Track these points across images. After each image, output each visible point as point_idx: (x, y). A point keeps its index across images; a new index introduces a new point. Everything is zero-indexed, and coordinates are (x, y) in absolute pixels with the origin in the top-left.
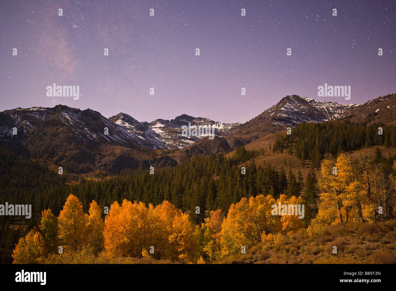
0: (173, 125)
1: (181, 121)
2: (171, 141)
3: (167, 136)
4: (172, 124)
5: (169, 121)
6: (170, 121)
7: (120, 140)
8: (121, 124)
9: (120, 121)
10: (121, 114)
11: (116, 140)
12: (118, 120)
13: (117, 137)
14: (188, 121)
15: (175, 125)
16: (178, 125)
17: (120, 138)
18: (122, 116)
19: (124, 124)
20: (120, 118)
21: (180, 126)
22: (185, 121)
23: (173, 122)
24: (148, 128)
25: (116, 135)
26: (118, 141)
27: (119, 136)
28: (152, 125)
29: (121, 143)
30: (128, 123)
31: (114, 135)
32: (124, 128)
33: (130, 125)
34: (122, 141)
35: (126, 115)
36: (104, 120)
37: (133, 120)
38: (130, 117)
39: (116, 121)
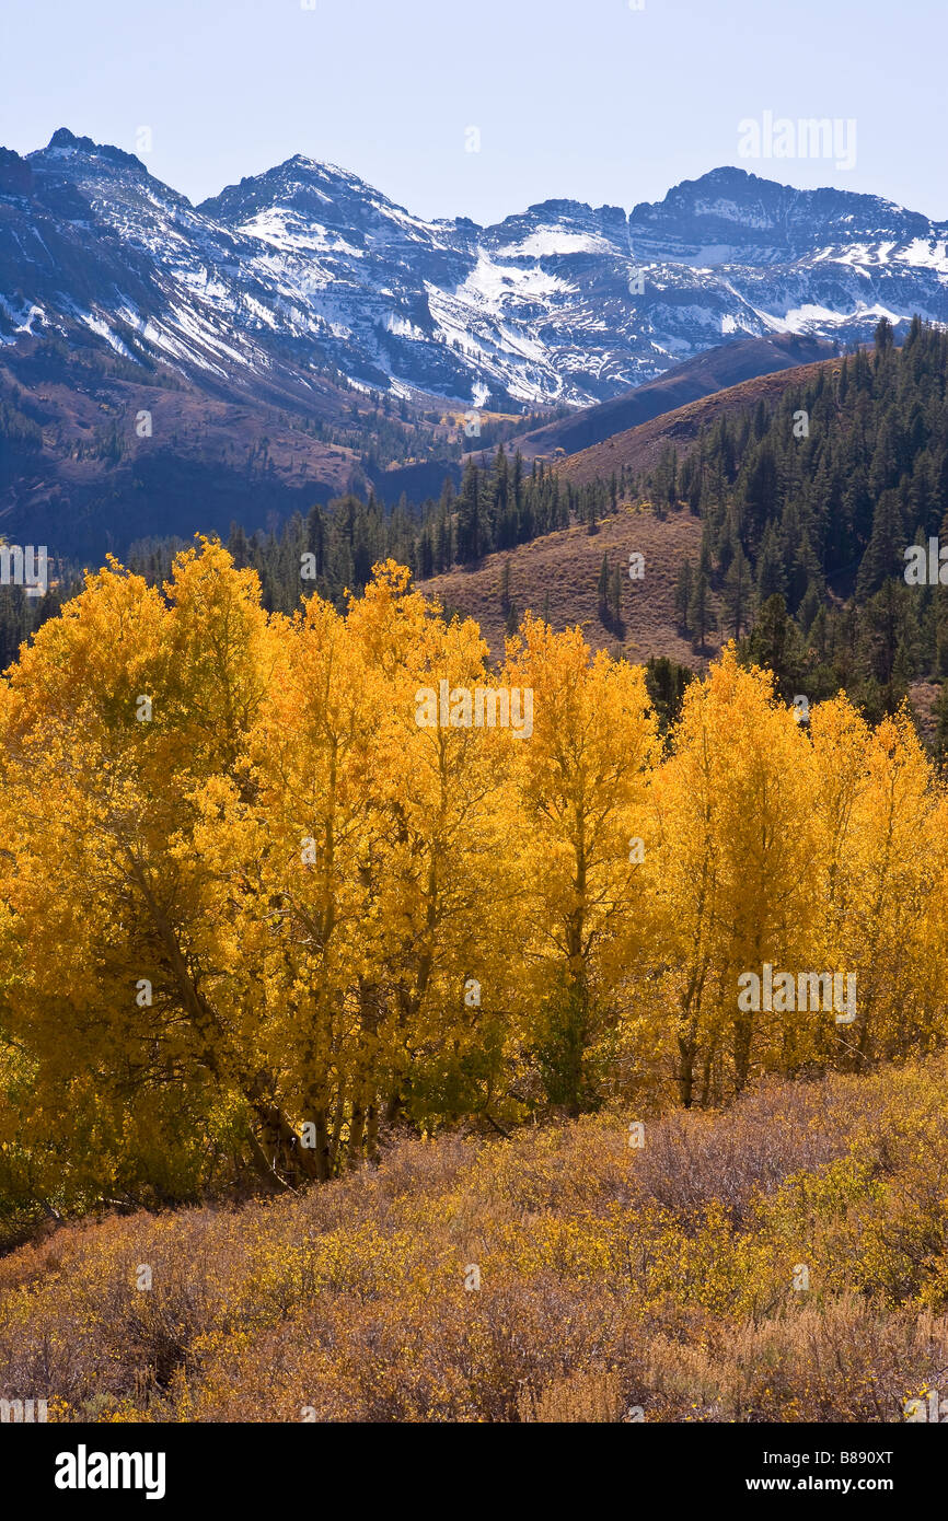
0: (651, 244)
1: (703, 216)
2: (600, 354)
3: (585, 318)
4: (643, 236)
5: (619, 212)
6: (628, 212)
7: (209, 345)
8: (279, 233)
9: (277, 216)
10: (294, 169)
11: (179, 350)
12: (270, 207)
13: (195, 324)
14: (752, 213)
15: (661, 240)
16: (679, 245)
17: (212, 335)
18: (297, 184)
19: (300, 237)
20: (279, 193)
21: (693, 246)
22: (732, 213)
23: (651, 224)
24: (474, 260)
25: (192, 311)
26: (192, 356)
27: (211, 319)
28: (505, 241)
29: (208, 366)
30: (327, 227)
31: (178, 311)
32: (294, 261)
33: (341, 245)
34: (221, 351)
35: (328, 173)
36: (155, 208)
37: (375, 204)
38: (356, 188)
39: (255, 213)
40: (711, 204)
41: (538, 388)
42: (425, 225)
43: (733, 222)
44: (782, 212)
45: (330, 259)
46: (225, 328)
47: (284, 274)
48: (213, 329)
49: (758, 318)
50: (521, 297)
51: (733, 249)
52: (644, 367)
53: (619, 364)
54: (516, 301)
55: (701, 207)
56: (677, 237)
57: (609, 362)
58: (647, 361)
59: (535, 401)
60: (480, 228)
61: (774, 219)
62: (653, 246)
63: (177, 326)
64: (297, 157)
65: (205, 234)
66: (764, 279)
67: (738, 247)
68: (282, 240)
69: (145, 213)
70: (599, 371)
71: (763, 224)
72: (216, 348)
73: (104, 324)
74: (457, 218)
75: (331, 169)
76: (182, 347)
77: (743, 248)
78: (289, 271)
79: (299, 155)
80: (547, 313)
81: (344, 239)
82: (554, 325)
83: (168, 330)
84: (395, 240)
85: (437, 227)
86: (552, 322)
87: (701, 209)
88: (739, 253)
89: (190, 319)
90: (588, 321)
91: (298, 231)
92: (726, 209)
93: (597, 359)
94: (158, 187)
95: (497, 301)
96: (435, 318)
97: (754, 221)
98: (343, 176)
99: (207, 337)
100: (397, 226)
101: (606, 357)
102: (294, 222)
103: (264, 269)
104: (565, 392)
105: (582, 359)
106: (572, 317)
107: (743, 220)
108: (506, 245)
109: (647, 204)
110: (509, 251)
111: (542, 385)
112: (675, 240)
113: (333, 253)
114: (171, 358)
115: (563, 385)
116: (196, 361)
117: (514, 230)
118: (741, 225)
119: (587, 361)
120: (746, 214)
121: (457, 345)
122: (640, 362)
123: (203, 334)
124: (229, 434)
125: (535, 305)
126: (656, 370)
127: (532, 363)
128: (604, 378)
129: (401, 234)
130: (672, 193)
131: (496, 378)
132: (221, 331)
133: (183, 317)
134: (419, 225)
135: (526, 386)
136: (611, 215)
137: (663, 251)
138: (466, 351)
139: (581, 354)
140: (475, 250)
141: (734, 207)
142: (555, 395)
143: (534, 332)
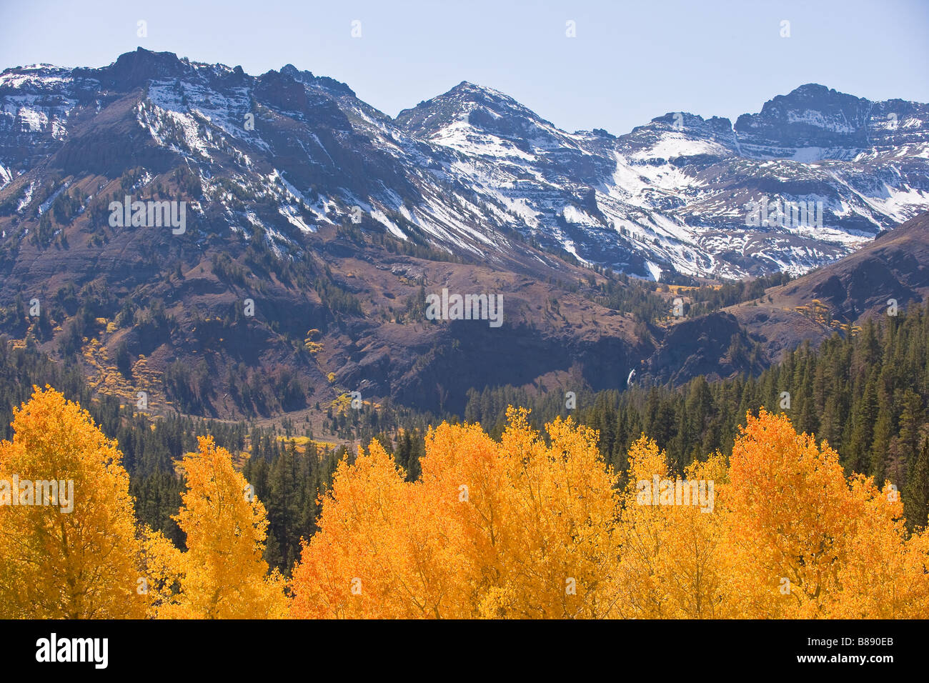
1: (795, 124)
6: (733, 121)
7: (460, 229)
8: (462, 143)
9: (457, 129)
10: (463, 92)
11: (441, 234)
12: (450, 123)
13: (445, 213)
14: (836, 121)
15: (762, 144)
16: (777, 148)
17: (461, 221)
18: (471, 103)
19: (481, 146)
20: (456, 112)
21: (788, 149)
22: (819, 121)
23: (752, 131)
24: (614, 163)
25: (440, 202)
26: (452, 239)
27: (455, 208)
28: (637, 147)
29: (466, 246)
30: (501, 138)
31: (430, 202)
32: (481, 165)
33: (515, 152)
34: (470, 234)
35: (490, 95)
36: (371, 125)
37: (531, 120)
38: (515, 107)
39: (438, 128)
40: (801, 114)
41: (695, 265)
42: (569, 135)
43: (821, 128)
44: (860, 120)
45: (508, 163)
46: (467, 216)
47: (475, 176)
48: (459, 217)
49: (865, 203)
50: (660, 192)
51: (823, 150)
52: (781, 245)
53: (760, 244)
54: (657, 196)
55: (792, 116)
56: (775, 142)
57: (750, 242)
58: (783, 240)
59: (697, 276)
60: (613, 137)
61: (854, 125)
62: (756, 149)
63: (432, 214)
64: (464, 83)
65: (411, 145)
66: (864, 172)
67: (827, 149)
68: (466, 149)
69: (364, 129)
70: (742, 250)
71: (845, 129)
72: (466, 232)
73: (381, 213)
74: (594, 130)
75: (493, 93)
76: (442, 231)
77: (831, 149)
78: (479, 174)
79: (465, 82)
80: (684, 205)
81: (517, 146)
82: (694, 214)
83: (428, 218)
84: (550, 148)
85: (579, 138)
86: (691, 212)
87: (793, 118)
88: (828, 153)
89: (440, 208)
90: (723, 210)
91: (478, 142)
92: (813, 118)
93: (739, 240)
94: (367, 109)
95: (640, 196)
96: (600, 210)
97: (837, 127)
98: (503, 98)
99: (457, 223)
100: (550, 135)
101: (746, 238)
102: (473, 134)
103: (459, 172)
104: (718, 268)
105: (727, 240)
106: (707, 207)
107: (829, 126)
108: (638, 150)
109: (748, 115)
110: (642, 155)
111: (698, 263)
112: (773, 144)
113: (509, 158)
114: (438, 240)
115: (715, 263)
116: (456, 243)
117: (642, 139)
118: (827, 131)
119: (731, 242)
120: (830, 122)
121: (624, 231)
122: (777, 241)
123: (453, 220)
124: (522, 298)
125: (673, 198)
126: (792, 248)
127: (687, 244)
128: (749, 256)
129: (555, 143)
130: (767, 105)
131: (661, 258)
132: (465, 217)
133: (435, 208)
134: (565, 135)
135: (684, 264)
136: (718, 126)
137: (764, 153)
138: (631, 236)
139: (724, 236)
140: (613, 155)
141: (820, 116)
142: (710, 271)
143: (680, 220)
